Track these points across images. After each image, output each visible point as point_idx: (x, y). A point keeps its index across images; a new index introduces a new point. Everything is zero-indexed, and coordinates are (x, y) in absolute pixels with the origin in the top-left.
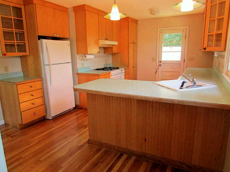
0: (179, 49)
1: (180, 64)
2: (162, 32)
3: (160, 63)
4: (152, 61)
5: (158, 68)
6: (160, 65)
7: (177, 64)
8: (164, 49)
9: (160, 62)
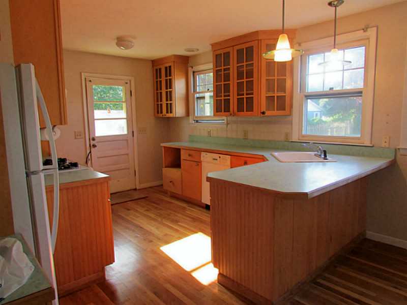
0: (123, 114)
1: (127, 140)
2: (90, 81)
3: (92, 143)
4: (75, 138)
5: (90, 152)
6: (94, 146)
7: (123, 140)
8: (98, 114)
9: (94, 139)
